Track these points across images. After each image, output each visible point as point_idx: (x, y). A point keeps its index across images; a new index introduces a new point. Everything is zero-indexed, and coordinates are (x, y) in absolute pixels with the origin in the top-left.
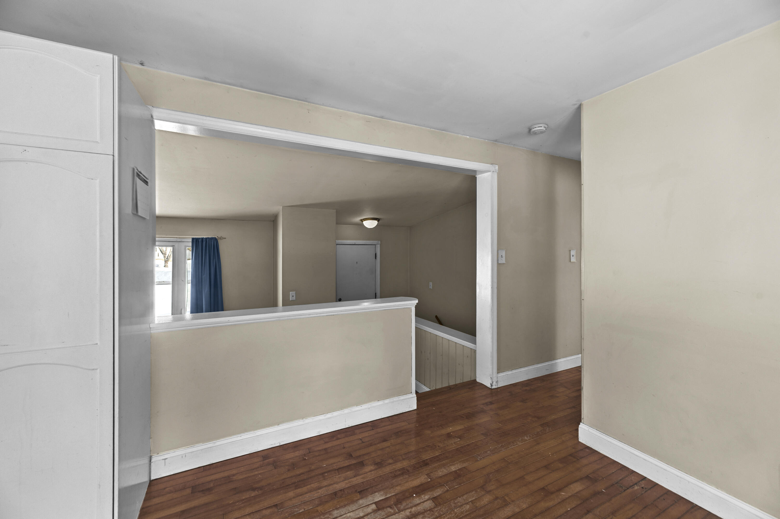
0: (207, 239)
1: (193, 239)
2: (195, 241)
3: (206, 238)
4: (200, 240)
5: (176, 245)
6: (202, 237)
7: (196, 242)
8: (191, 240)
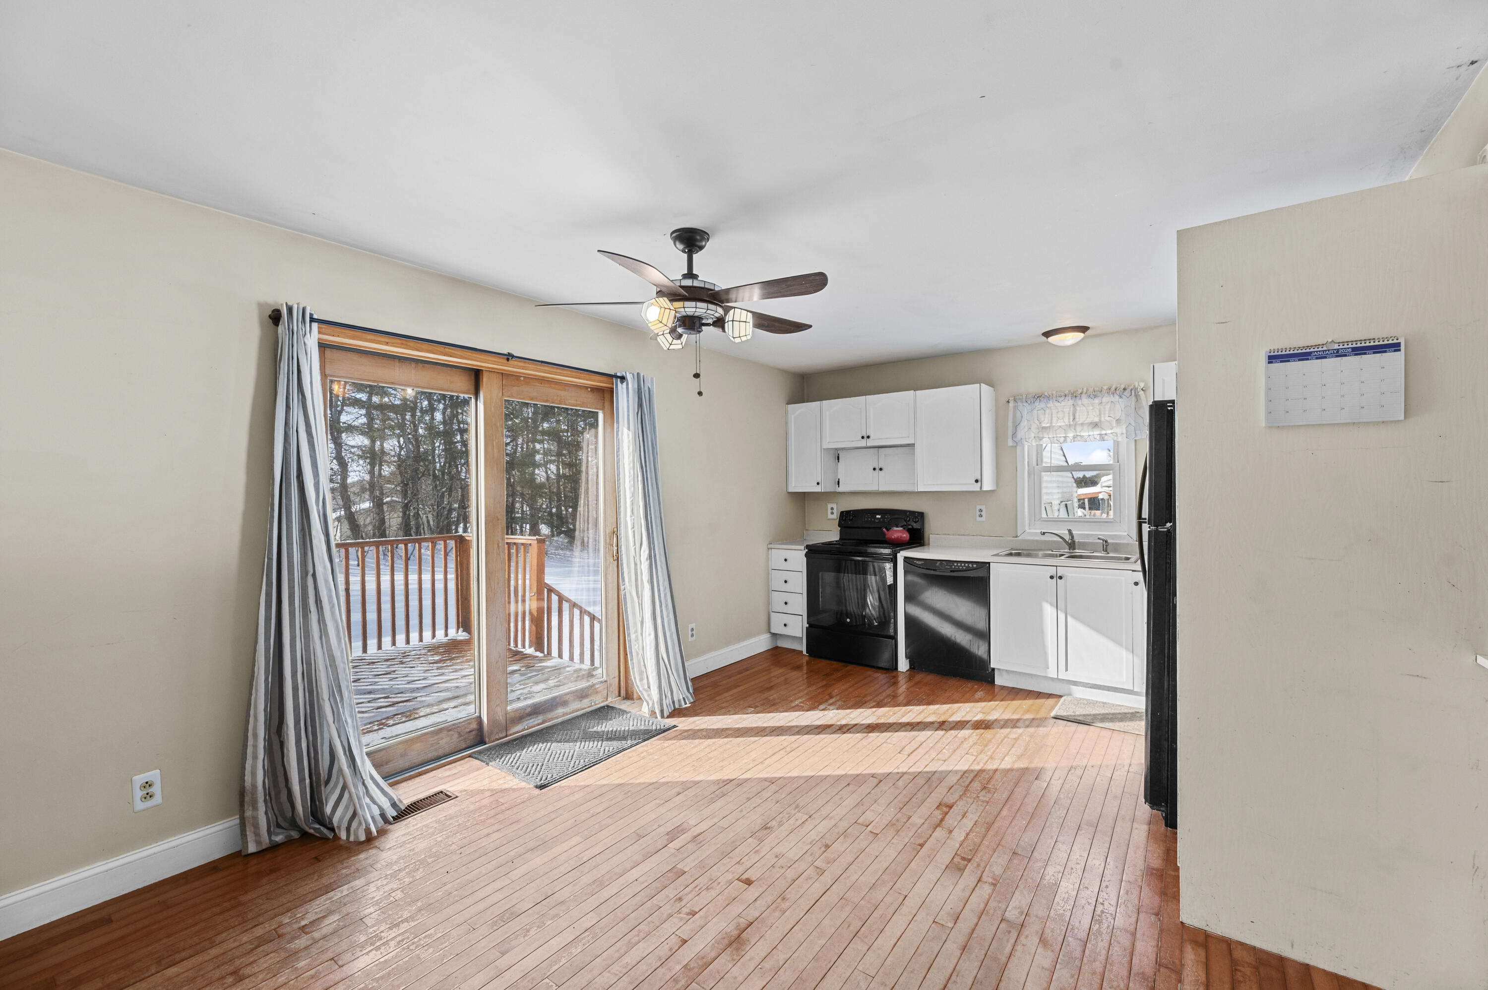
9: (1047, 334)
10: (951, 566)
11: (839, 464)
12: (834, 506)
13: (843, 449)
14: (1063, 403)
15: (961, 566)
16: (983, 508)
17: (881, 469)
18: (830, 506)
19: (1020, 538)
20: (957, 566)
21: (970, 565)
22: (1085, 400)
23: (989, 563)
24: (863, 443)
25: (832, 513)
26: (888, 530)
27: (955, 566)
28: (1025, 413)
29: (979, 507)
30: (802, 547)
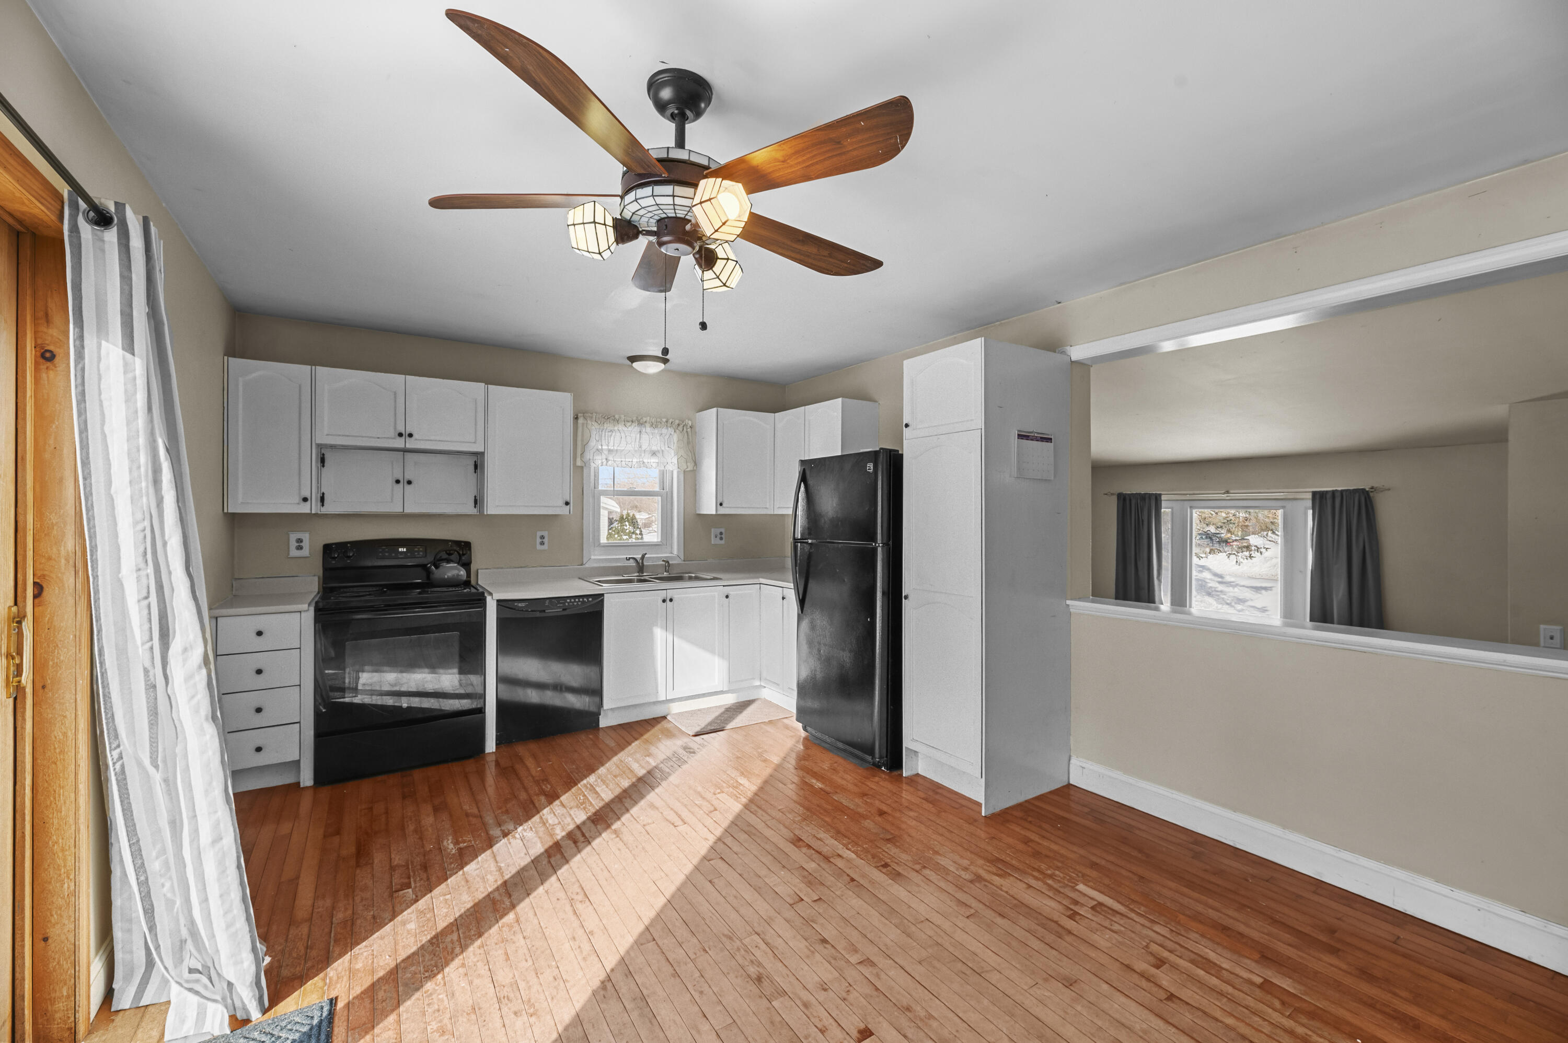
0: (1344, 494)
1: (1314, 494)
2: (1318, 496)
3: (1342, 491)
4: (1329, 496)
5: (1289, 505)
6: (1334, 489)
7: (1319, 499)
8: (1310, 496)
9: (633, 359)
10: (564, 603)
11: (324, 470)
12: (306, 537)
13: (333, 447)
14: (630, 429)
15: (575, 601)
16: (545, 534)
17: (409, 482)
18: (293, 537)
19: (587, 566)
20: (571, 602)
21: (585, 599)
22: (648, 429)
23: (602, 595)
24: (399, 443)
25: (300, 548)
26: (437, 567)
27: (568, 603)
28: (594, 433)
29: (539, 534)
30: (305, 606)
